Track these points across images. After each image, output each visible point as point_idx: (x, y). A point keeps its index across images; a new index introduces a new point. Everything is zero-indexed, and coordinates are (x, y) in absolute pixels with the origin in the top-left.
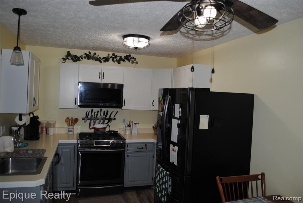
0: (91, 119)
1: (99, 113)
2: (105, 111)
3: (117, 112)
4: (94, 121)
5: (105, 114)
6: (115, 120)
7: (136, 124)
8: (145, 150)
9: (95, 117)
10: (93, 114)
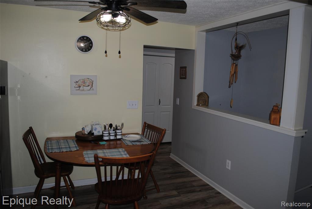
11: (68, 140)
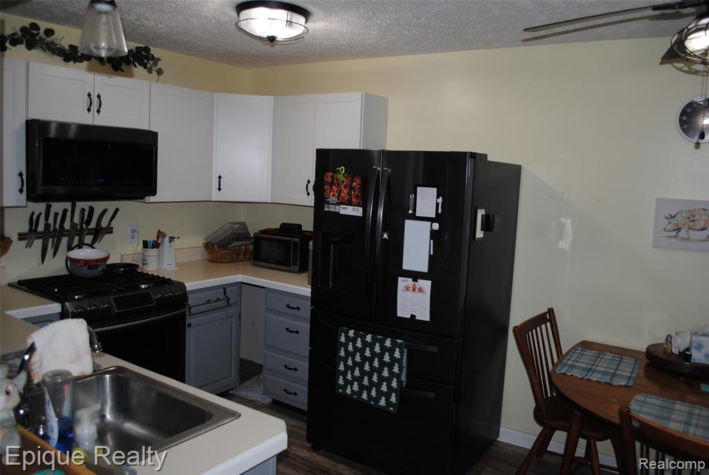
0: (45, 236)
1: (69, 214)
2: (83, 210)
3: (117, 210)
4: (53, 241)
5: (86, 218)
6: (112, 232)
7: (172, 239)
8: (223, 303)
9: (57, 227)
10: (51, 221)
11: (624, 357)
